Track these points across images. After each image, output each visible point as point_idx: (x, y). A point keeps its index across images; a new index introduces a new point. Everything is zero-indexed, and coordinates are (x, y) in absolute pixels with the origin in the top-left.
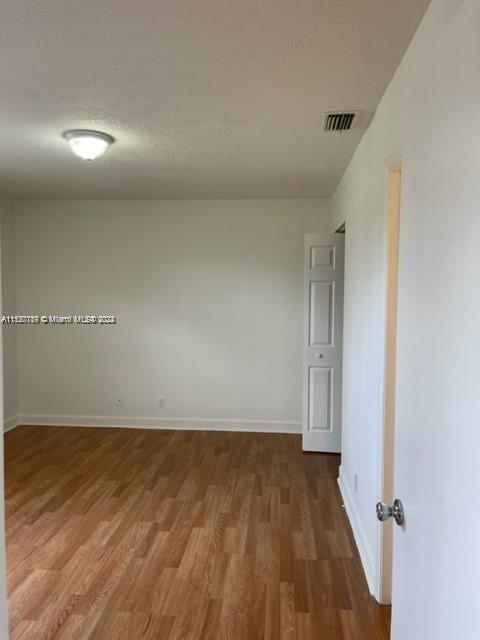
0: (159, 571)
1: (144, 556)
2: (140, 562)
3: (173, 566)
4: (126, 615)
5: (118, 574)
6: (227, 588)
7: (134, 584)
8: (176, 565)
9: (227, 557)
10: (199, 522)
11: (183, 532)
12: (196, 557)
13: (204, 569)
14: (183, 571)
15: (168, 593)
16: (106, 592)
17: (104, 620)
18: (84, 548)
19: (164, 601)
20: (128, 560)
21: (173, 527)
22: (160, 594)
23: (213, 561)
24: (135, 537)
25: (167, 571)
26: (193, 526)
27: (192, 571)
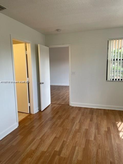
0: (60, 136)
1: (64, 141)
2: (65, 139)
3: (56, 137)
4: (68, 128)
5: (71, 136)
7: (66, 134)
8: (55, 137)
11: (50, 150)
13: (49, 136)
14: (54, 136)
16: (73, 132)
18: (83, 146)
20: (68, 140)
22: (61, 131)
23: (45, 138)
24: (67, 149)
25: (58, 136)
26: (45, 152)
27: (52, 135)
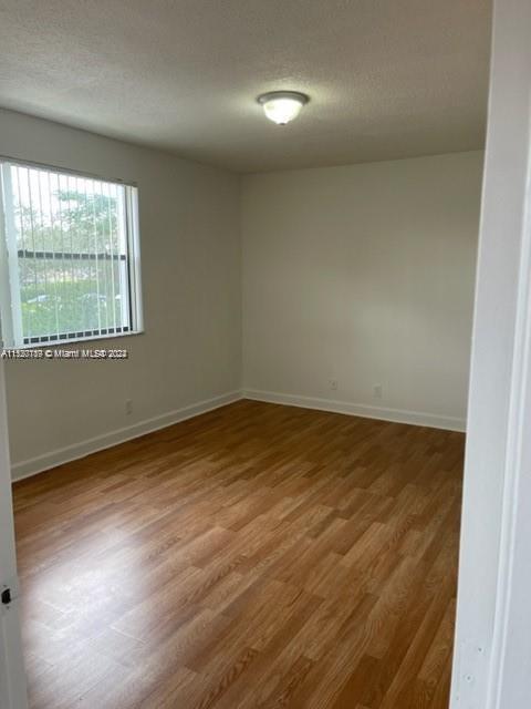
6: (389, 587)
9: (400, 558)
10: (383, 518)
12: (366, 550)
15: (325, 575)
17: (259, 583)
19: (320, 582)
21: (353, 518)
